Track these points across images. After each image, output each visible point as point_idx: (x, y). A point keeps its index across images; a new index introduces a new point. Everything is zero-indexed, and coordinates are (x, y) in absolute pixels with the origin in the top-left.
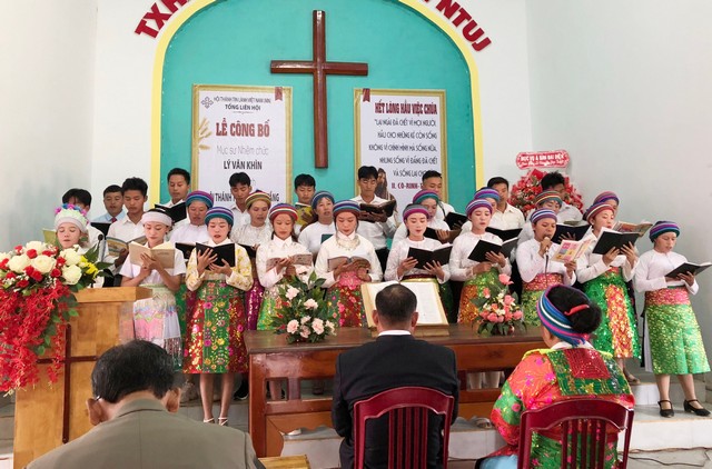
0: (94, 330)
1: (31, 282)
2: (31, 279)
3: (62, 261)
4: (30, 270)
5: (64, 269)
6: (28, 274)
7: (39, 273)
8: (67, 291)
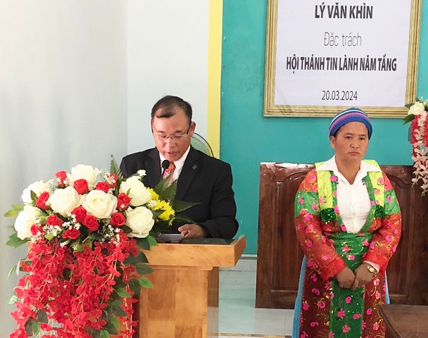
0: (172, 304)
1: (84, 232)
2: (83, 228)
3: (124, 200)
4: (80, 213)
5: (129, 212)
6: (79, 220)
7: (92, 218)
8: (135, 247)
